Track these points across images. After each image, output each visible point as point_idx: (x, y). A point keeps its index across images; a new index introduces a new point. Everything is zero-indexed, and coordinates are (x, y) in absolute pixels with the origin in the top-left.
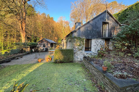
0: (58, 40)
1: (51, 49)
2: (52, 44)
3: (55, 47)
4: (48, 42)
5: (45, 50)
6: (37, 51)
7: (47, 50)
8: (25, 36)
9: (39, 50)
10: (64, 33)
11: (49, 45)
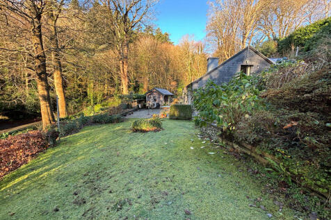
0: (177, 87)
1: (164, 105)
2: (166, 97)
3: (171, 102)
4: (160, 94)
5: (155, 106)
6: (145, 107)
7: (158, 107)
8: (127, 84)
9: (147, 105)
10: (191, 71)
11: (162, 99)
